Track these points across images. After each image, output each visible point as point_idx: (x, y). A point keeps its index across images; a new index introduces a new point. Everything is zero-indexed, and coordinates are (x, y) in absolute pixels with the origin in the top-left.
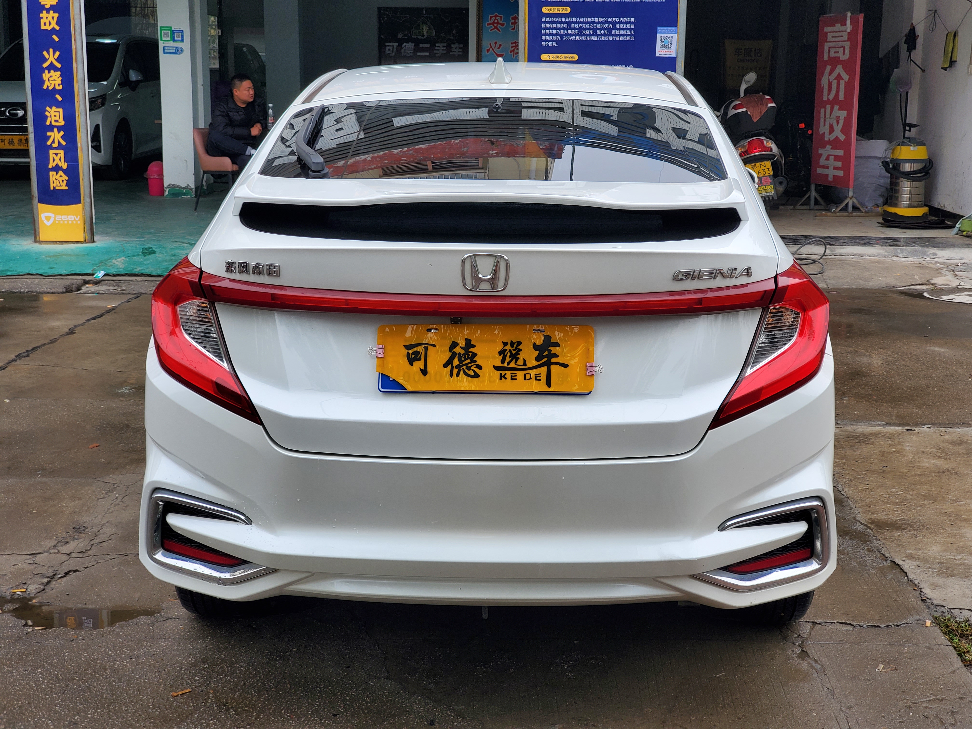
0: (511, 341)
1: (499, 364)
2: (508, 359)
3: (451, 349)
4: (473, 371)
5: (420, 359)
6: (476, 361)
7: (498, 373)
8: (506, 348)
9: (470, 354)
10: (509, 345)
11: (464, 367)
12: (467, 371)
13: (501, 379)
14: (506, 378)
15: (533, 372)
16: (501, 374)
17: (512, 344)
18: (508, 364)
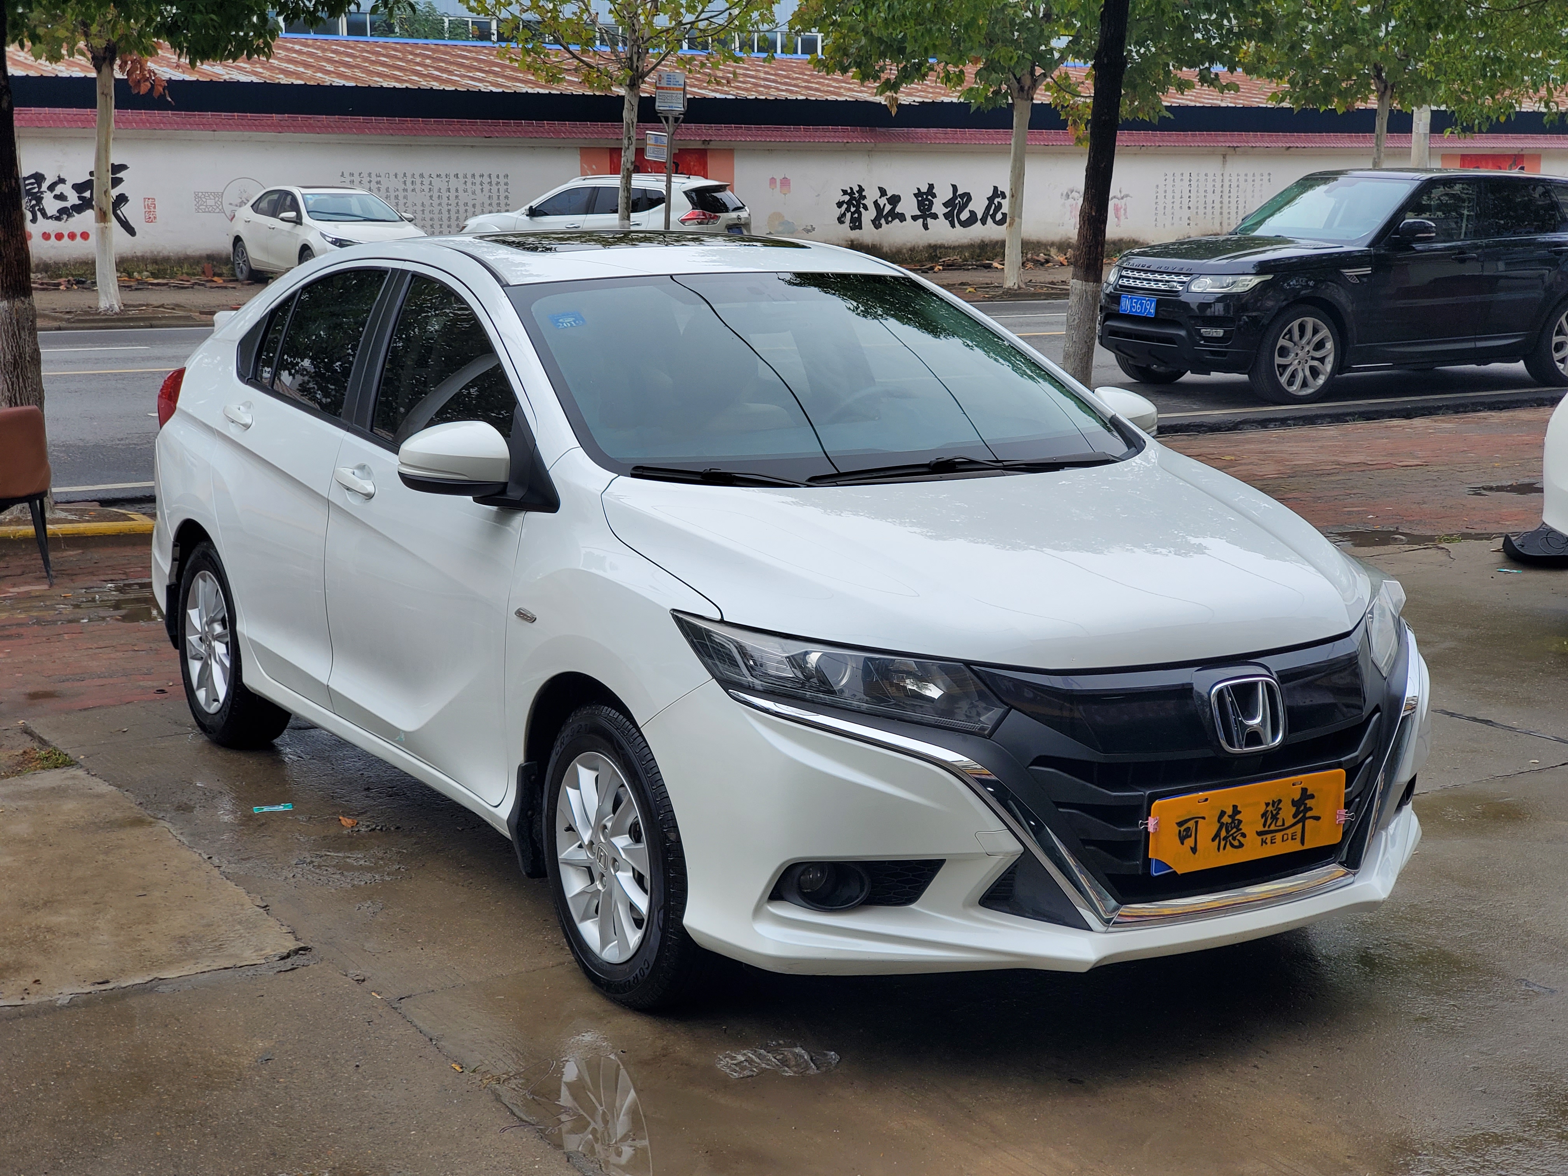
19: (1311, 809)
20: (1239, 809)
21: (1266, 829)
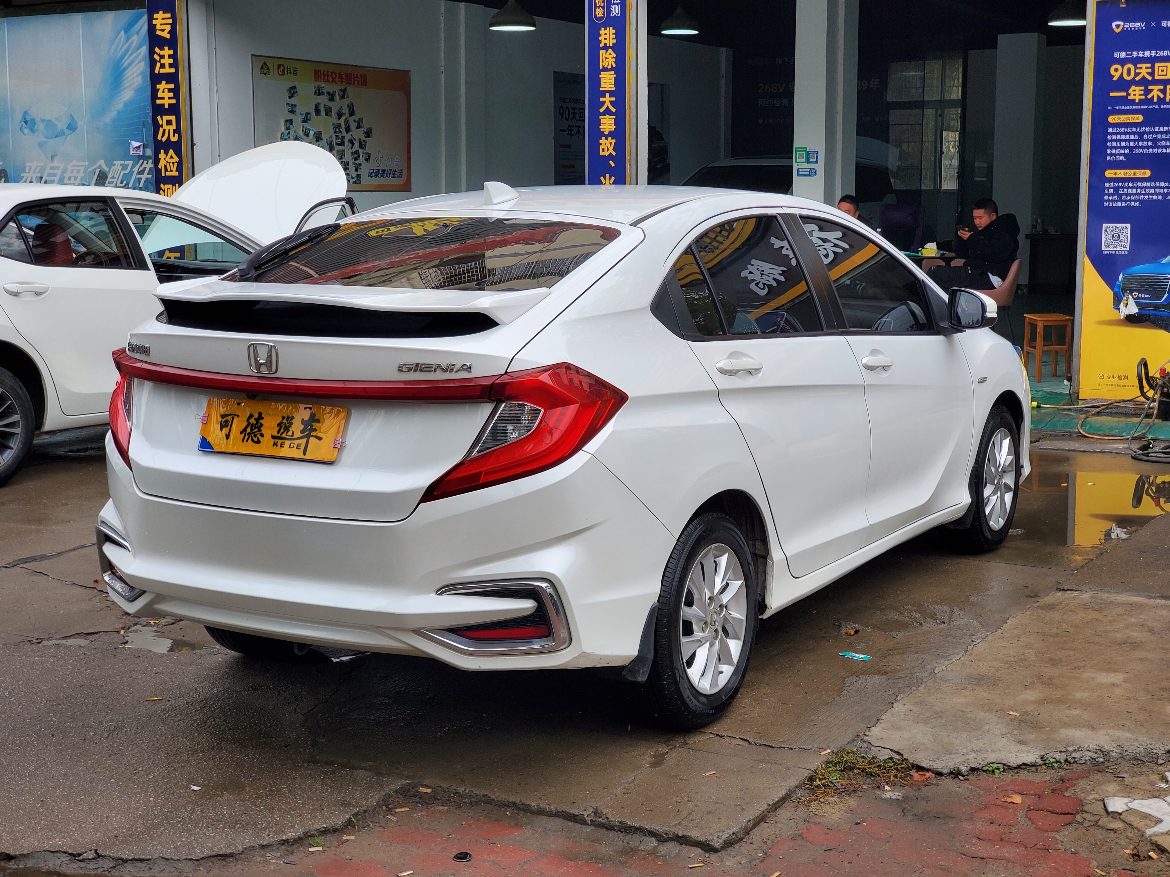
0: (288, 416)
1: (275, 434)
2: (282, 430)
3: (248, 420)
4: (258, 438)
5: (227, 426)
6: (261, 431)
7: (273, 441)
8: (283, 421)
9: (259, 424)
10: (286, 419)
11: (253, 435)
12: (253, 437)
13: (273, 446)
14: (277, 446)
15: (296, 442)
16: (275, 442)
17: (288, 418)
18: (282, 434)
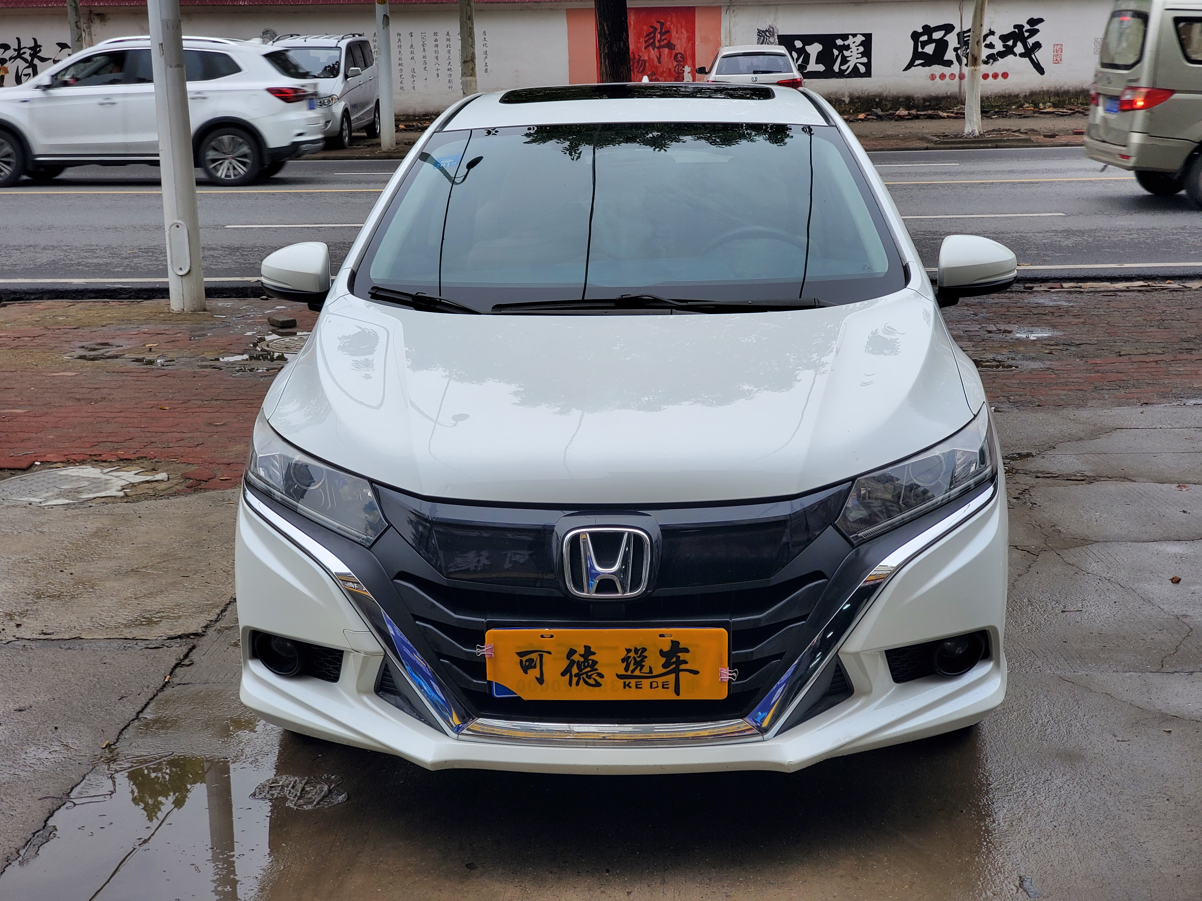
19: (685, 662)
20: (592, 650)
21: (629, 673)
